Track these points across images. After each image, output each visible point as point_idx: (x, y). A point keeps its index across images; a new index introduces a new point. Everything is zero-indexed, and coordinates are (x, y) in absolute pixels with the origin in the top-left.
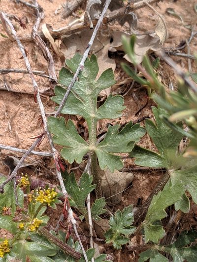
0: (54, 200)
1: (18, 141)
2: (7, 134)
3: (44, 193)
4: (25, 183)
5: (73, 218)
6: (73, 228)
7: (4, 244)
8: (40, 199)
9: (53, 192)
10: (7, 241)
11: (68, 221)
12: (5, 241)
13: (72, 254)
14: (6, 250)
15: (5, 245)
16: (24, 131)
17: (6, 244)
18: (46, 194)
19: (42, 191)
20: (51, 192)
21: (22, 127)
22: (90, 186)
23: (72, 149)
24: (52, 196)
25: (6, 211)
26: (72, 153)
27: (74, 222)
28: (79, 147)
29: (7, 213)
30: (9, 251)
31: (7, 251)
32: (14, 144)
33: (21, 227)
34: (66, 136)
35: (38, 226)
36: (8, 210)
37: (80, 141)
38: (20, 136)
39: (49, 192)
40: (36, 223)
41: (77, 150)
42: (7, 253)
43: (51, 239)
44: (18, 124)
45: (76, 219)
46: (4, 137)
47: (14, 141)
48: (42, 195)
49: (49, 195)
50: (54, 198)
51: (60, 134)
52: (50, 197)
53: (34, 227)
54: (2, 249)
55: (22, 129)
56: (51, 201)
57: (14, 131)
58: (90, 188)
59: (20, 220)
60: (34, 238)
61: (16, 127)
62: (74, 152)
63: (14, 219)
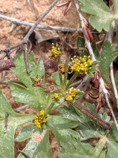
0: (90, 68)
1: (38, 14)
2: (26, 7)
3: (79, 61)
4: (56, 53)
5: (104, 88)
6: (104, 98)
7: (41, 114)
8: (76, 67)
9: (89, 60)
10: (44, 112)
11: (100, 91)
12: (41, 112)
13: (102, 125)
14: (42, 120)
15: (42, 116)
16: (43, 4)
17: (43, 114)
18: (82, 63)
19: (77, 59)
20: (87, 61)
22: (112, 55)
23: (98, 18)
24: (89, 64)
25: (38, 82)
26: (99, 21)
27: (106, 91)
28: (105, 16)
29: (39, 84)
30: (46, 121)
31: (44, 121)
32: (34, 17)
33: (56, 97)
34: (92, 4)
35: (74, 96)
36: (39, 81)
37: (105, 10)
38: (39, 9)
39: (85, 60)
40: (72, 92)
41: (103, 19)
42: (43, 123)
43: (82, 110)
45: (107, 89)
46: (22, 11)
47: (33, 14)
48: (78, 63)
49: (85, 63)
50: (91, 66)
51: (86, 2)
52: (86, 65)
54: (39, 119)
55: (40, 2)
56: (88, 69)
57: (33, 4)
58: (112, 56)
60: (62, 111)
62: (100, 21)
63: (46, 90)
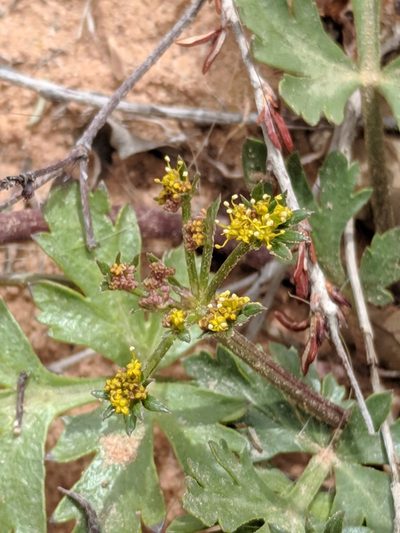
0: (282, 232)
3: (249, 211)
4: (176, 186)
5: (327, 296)
6: (327, 328)
7: (130, 373)
8: (238, 230)
9: (279, 207)
10: (138, 365)
11: (314, 305)
12: (130, 366)
13: (319, 413)
14: (135, 391)
15: (133, 377)
16: (137, 37)
17: (136, 372)
18: (257, 215)
19: (242, 205)
20: (271, 209)
21: (128, 22)
22: (352, 196)
23: (309, 81)
24: (276, 218)
25: (120, 276)
26: (309, 92)
27: (331, 308)
28: (330, 75)
29: (124, 281)
30: (144, 396)
31: (138, 395)
32: (107, 80)
33: (176, 321)
34: (290, 38)
35: (233, 317)
36: (125, 273)
37: (331, 56)
38: (123, 53)
39: (266, 209)
40: (225, 306)
41: (324, 85)
42: (136, 401)
43: (258, 365)
44: (117, 15)
45: (335, 300)
46: (72, 59)
47: (104, 70)
48: (244, 217)
49: (267, 216)
50: (282, 226)
51: (272, 31)
52: (270, 223)
53: (221, 319)
54: (123, 388)
55: (128, 32)
56: (274, 235)
57: (104, 39)
58: (351, 200)
59: (163, 306)
60: (195, 368)
61: (110, 24)
62: (315, 90)
63: (144, 300)
